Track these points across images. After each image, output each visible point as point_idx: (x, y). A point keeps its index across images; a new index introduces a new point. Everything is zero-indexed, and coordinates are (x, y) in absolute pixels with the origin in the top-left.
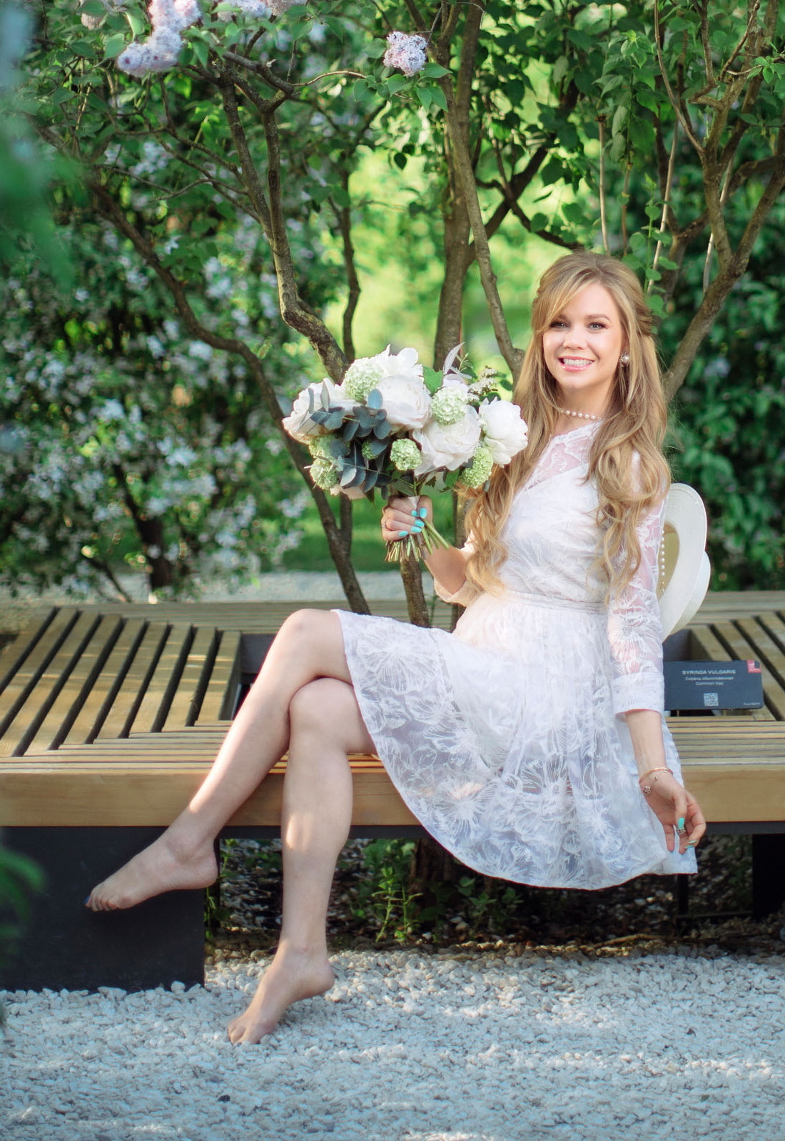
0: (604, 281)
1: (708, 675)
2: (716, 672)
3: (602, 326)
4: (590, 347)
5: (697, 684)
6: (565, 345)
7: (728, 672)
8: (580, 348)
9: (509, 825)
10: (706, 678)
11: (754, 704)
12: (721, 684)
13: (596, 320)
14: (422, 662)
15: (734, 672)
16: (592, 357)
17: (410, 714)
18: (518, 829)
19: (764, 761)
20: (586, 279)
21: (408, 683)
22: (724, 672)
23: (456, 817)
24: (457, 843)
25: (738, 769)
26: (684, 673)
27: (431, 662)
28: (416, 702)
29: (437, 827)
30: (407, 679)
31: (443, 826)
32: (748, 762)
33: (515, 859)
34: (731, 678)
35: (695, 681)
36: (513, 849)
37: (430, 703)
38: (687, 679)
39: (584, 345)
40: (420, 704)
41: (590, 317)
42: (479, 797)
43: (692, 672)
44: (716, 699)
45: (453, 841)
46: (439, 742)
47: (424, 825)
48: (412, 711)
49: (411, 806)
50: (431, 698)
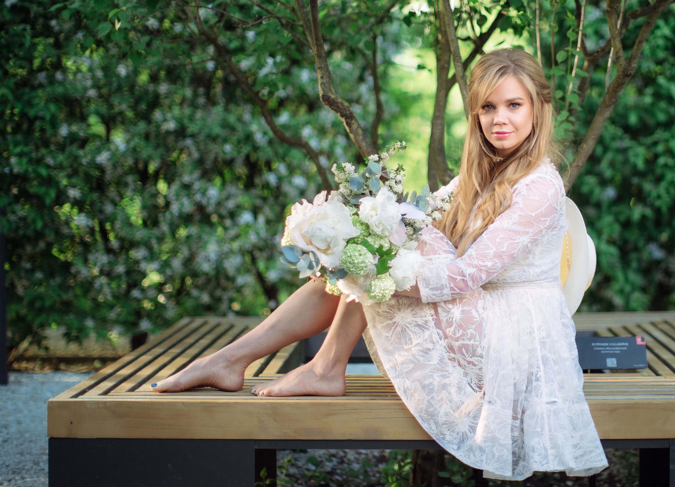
0: (515, 73)
1: (609, 346)
2: (614, 344)
3: (519, 104)
4: (511, 123)
5: (602, 352)
6: (495, 122)
7: (623, 344)
8: (504, 124)
9: (491, 432)
10: (608, 348)
11: (640, 365)
12: (618, 352)
13: (514, 102)
14: (420, 323)
15: (627, 344)
16: (513, 129)
17: (417, 359)
18: (497, 435)
19: (650, 397)
20: (502, 75)
21: (413, 340)
22: (620, 344)
23: (456, 430)
24: (459, 448)
25: (632, 402)
26: (593, 344)
27: (426, 321)
28: (420, 350)
29: (444, 439)
30: (412, 336)
31: (448, 437)
32: (638, 398)
33: (496, 457)
34: (625, 348)
35: (600, 350)
36: (494, 449)
37: (429, 349)
38: (595, 349)
39: (507, 122)
40: (423, 351)
41: (509, 101)
42: (471, 414)
43: (598, 344)
44: (615, 362)
45: (456, 447)
46: (438, 376)
47: (434, 438)
48: (418, 357)
49: (425, 426)
50: (430, 346)
